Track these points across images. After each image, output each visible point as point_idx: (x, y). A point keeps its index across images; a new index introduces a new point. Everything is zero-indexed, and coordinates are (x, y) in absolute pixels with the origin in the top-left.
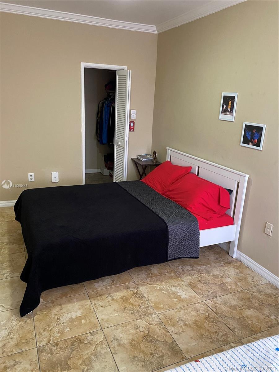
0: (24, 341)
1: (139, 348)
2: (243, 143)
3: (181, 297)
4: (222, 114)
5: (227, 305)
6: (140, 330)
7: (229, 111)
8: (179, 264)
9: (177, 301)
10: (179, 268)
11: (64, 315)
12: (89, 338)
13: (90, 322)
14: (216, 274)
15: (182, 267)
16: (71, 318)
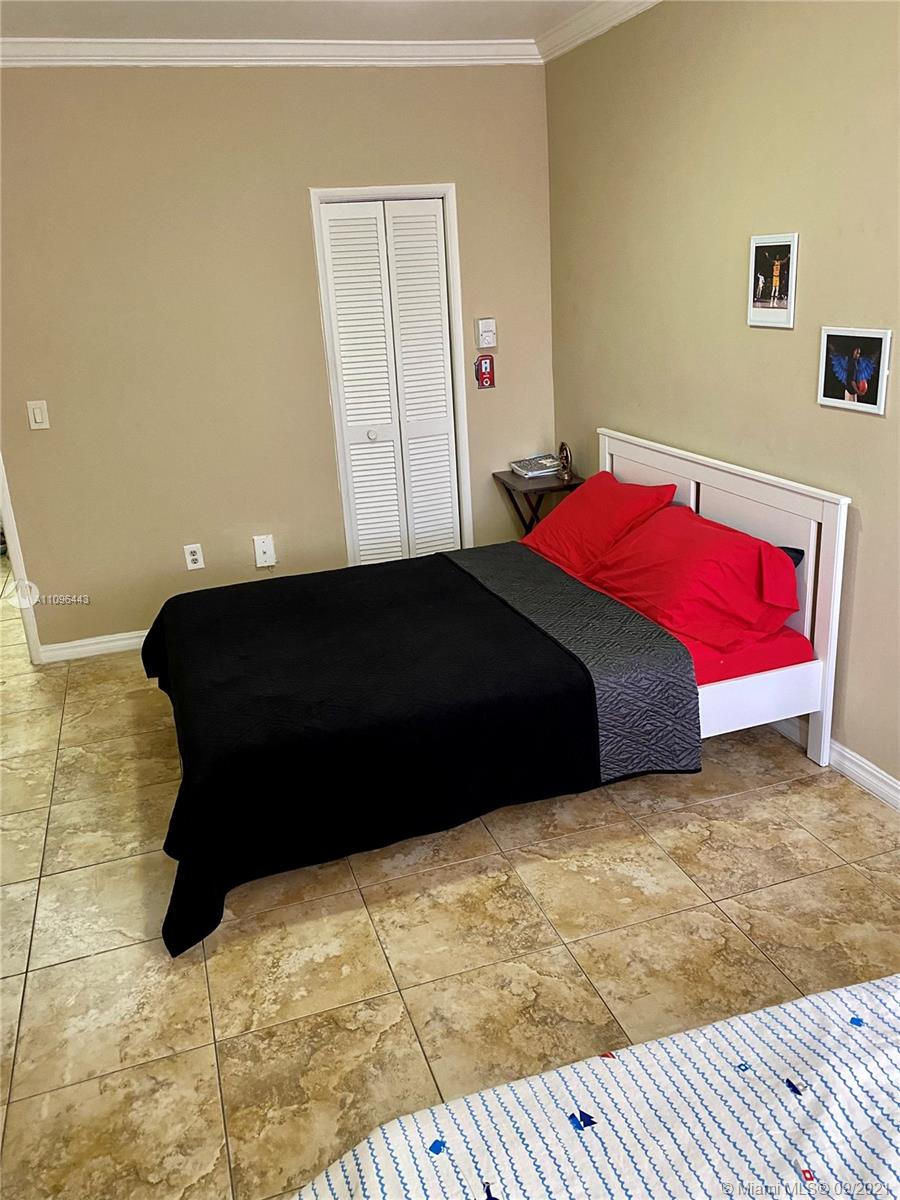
0: (179, 1026)
1: (508, 1041)
2: (825, 396)
3: (642, 893)
4: (754, 307)
5: (787, 913)
6: (510, 992)
7: (777, 294)
8: (643, 792)
9: (629, 905)
10: (643, 804)
11: (290, 954)
12: (363, 1015)
13: (364, 972)
14: (759, 819)
15: (651, 803)
16: (312, 960)
